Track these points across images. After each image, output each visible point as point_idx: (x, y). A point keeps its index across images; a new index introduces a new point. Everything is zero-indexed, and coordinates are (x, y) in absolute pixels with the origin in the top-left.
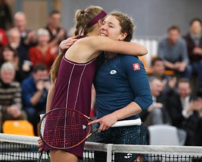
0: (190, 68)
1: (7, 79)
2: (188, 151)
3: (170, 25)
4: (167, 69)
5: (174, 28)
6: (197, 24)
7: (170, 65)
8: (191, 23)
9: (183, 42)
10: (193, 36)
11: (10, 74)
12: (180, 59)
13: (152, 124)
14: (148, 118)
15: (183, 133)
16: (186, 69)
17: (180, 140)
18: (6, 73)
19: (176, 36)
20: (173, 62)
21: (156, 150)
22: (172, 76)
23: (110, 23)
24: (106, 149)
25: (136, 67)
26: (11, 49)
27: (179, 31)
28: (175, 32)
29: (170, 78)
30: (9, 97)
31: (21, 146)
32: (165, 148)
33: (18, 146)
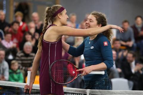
0: (135, 45)
1: (28, 51)
2: (134, 93)
3: (124, 20)
4: (122, 45)
5: (126, 21)
6: (139, 19)
7: (123, 43)
8: (136, 19)
9: (131, 30)
10: (137, 26)
11: (30, 48)
12: (130, 40)
13: (113, 77)
14: (111, 74)
15: (132, 83)
16: (133, 46)
17: (130, 87)
18: (27, 48)
19: (127, 26)
20: (125, 41)
21: (116, 93)
22: (125, 50)
23: (91, 19)
24: (86, 93)
25: (106, 44)
26: (30, 34)
27: (129, 23)
28: (126, 24)
29: (124, 50)
30: (29, 62)
31: (36, 91)
32: (121, 92)
33: (34, 91)
